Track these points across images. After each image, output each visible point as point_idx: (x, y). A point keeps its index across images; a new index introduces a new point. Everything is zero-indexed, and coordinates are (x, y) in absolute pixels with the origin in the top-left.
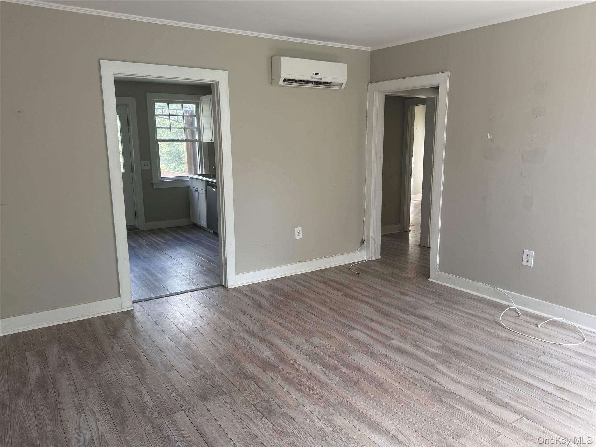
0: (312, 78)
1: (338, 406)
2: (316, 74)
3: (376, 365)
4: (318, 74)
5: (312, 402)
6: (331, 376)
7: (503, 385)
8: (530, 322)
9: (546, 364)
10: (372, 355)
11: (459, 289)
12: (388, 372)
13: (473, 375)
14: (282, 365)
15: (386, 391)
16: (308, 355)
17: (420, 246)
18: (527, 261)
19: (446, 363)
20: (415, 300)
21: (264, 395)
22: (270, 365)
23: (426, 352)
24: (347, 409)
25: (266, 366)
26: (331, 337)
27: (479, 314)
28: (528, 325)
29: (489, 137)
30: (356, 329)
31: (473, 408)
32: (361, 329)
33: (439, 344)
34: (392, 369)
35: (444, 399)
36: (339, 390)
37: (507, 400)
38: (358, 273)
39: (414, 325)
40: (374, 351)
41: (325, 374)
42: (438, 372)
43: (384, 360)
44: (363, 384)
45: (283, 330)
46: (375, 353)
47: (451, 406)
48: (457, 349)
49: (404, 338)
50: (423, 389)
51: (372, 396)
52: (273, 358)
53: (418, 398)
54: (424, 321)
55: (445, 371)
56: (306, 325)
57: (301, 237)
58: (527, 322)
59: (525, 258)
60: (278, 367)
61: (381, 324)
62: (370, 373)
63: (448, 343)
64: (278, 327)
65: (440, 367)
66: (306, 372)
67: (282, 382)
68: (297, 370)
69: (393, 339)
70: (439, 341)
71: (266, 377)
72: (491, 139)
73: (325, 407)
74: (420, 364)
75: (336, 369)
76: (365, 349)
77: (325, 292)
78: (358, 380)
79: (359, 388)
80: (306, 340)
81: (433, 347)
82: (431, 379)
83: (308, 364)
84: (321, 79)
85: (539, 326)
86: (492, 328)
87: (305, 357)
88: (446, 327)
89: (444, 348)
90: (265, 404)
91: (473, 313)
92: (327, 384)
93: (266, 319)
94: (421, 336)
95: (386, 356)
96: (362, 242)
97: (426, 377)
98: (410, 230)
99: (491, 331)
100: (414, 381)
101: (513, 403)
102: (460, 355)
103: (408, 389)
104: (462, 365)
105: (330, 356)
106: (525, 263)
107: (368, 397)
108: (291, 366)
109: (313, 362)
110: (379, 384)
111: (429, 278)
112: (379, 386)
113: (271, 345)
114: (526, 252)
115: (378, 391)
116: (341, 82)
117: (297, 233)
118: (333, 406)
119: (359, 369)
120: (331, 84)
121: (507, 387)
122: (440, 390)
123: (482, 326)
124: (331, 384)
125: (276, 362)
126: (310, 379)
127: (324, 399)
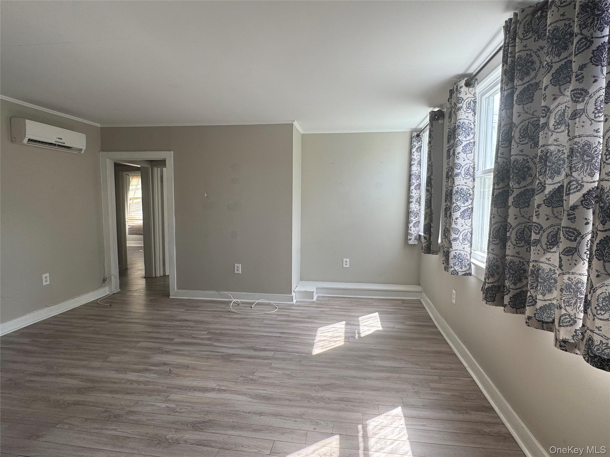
0: (56, 142)
1: (169, 390)
2: (59, 138)
3: (175, 357)
4: (61, 139)
5: (145, 396)
6: (148, 375)
7: (256, 341)
8: (246, 307)
9: (268, 324)
10: (167, 352)
11: (194, 298)
12: (187, 358)
13: (237, 341)
14: (97, 385)
15: (194, 369)
16: (115, 370)
17: (145, 277)
18: (238, 270)
19: (218, 340)
20: (170, 312)
21: (100, 409)
22: (85, 389)
23: (202, 339)
24: (177, 389)
25: (80, 391)
26: (124, 353)
27: (216, 310)
28: (246, 308)
29: (206, 195)
30: (141, 341)
31: (250, 357)
32: (146, 340)
33: (206, 333)
34: (187, 355)
35: (231, 359)
36: (162, 381)
37: (263, 347)
38: (110, 305)
39: (182, 326)
40: (167, 350)
42: (217, 347)
43: (178, 353)
45: (73, 362)
46: (169, 351)
47: (238, 361)
48: (218, 331)
49: (181, 336)
50: (216, 359)
51: (187, 375)
52: (81, 383)
53: (216, 364)
54: (187, 323)
55: (221, 345)
56: (94, 352)
57: (48, 283)
58: (245, 307)
59: (236, 269)
60: (94, 387)
61: (159, 333)
62: (175, 363)
63: (211, 330)
64: (65, 361)
65: (216, 344)
66: (124, 381)
67: (109, 395)
68: (114, 383)
69: (174, 339)
70: (205, 331)
71: (91, 398)
72: (207, 197)
73: (160, 395)
74: (203, 347)
75: (147, 370)
76: (160, 351)
77: (90, 325)
78: (170, 370)
79: (175, 374)
80: (104, 362)
81: (204, 335)
82: (217, 352)
83: (121, 376)
84: (64, 143)
85: (253, 307)
86: (229, 315)
87: (114, 372)
88: (203, 322)
89: (209, 333)
90: (106, 414)
91: (213, 310)
92: (148, 381)
93: (48, 359)
94: (191, 332)
95: (178, 350)
96: (104, 280)
97: (213, 352)
98: (128, 268)
99: (230, 316)
100: (207, 357)
101: (266, 347)
102: (223, 334)
103: (207, 362)
104: (228, 338)
105: (134, 364)
106: (236, 272)
108: (106, 382)
109: (124, 373)
111: (170, 296)
112: (187, 368)
113: (72, 376)
114: (236, 265)
115: (189, 371)
116: (81, 148)
117: (44, 280)
118: (165, 392)
119: (165, 364)
120: (72, 149)
121: (258, 341)
122: (226, 355)
123: (223, 315)
124: (151, 380)
125: (89, 385)
126: (131, 384)
127: (154, 391)
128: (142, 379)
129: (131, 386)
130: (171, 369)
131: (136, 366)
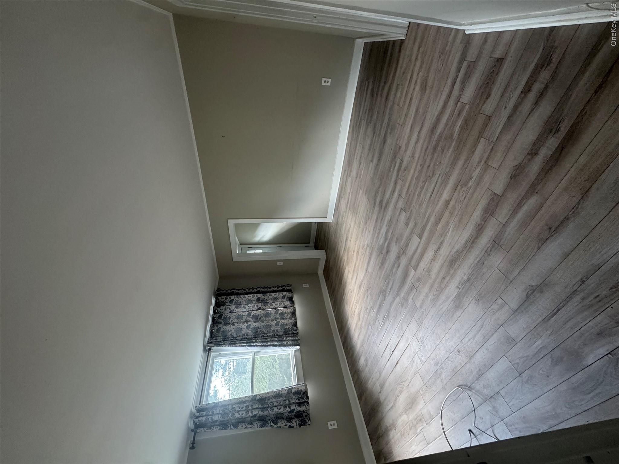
3: (392, 261)
6: (382, 239)
12: (389, 268)
14: (383, 209)
15: (380, 268)
16: (391, 219)
26: (407, 225)
34: (391, 270)
41: (382, 235)
43: (396, 265)
44: (381, 256)
46: (399, 259)
52: (386, 200)
56: (416, 197)
61: (433, 260)
62: (387, 259)
66: (381, 225)
75: (386, 239)
79: (380, 254)
80: (401, 209)
83: (386, 223)
92: (378, 239)
93: (417, 158)
103: (383, 278)
105: (392, 232)
107: (377, 259)
108: (383, 214)
109: (387, 225)
110: (382, 264)
119: (388, 252)
124: (378, 241)
125: (384, 205)
126: (379, 230)
127: (373, 241)
128: (380, 235)
129: (378, 229)
130: (382, 254)
131: (391, 233)
